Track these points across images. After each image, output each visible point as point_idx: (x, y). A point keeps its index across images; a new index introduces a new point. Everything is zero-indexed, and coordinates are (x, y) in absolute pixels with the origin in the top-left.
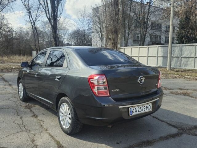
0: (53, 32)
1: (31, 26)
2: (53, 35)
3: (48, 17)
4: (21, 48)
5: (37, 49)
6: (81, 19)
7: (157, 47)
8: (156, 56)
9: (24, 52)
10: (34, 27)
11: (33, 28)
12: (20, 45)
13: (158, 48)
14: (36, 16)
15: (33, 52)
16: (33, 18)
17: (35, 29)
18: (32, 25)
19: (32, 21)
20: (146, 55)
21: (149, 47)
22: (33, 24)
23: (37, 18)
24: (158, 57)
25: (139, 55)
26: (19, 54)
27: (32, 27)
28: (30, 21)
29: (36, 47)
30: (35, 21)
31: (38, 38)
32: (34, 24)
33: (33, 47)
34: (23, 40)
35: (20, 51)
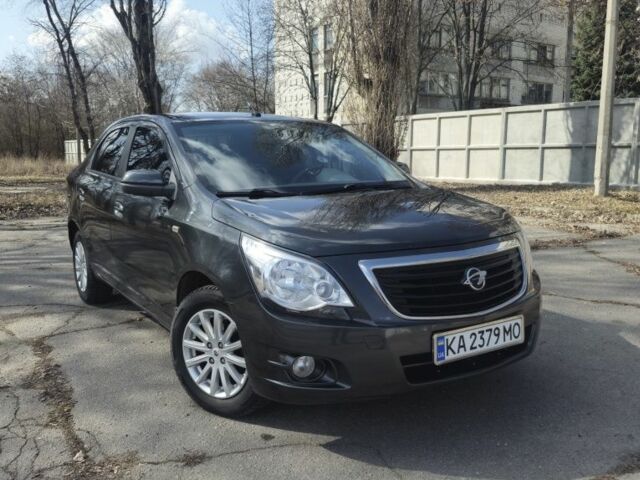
0: (139, 67)
1: (57, 45)
2: (140, 78)
3: (119, 11)
4: (22, 130)
5: (81, 130)
6: (238, 19)
7: (540, 111)
8: (538, 144)
9: (33, 145)
10: (66, 48)
11: (62, 52)
12: (20, 120)
13: (545, 115)
14: (74, 6)
15: (66, 145)
16: (61, 13)
17: (70, 54)
18: (60, 42)
19: (59, 26)
20: (498, 143)
21: (508, 113)
22: (61, 38)
23: (77, 14)
24: (544, 148)
25: (469, 143)
26: (19, 154)
27: (61, 47)
28: (50, 24)
29: (77, 124)
30: (71, 24)
31: (84, 90)
32: (68, 36)
33: (68, 124)
34: (29, 103)
35: (20, 141)
